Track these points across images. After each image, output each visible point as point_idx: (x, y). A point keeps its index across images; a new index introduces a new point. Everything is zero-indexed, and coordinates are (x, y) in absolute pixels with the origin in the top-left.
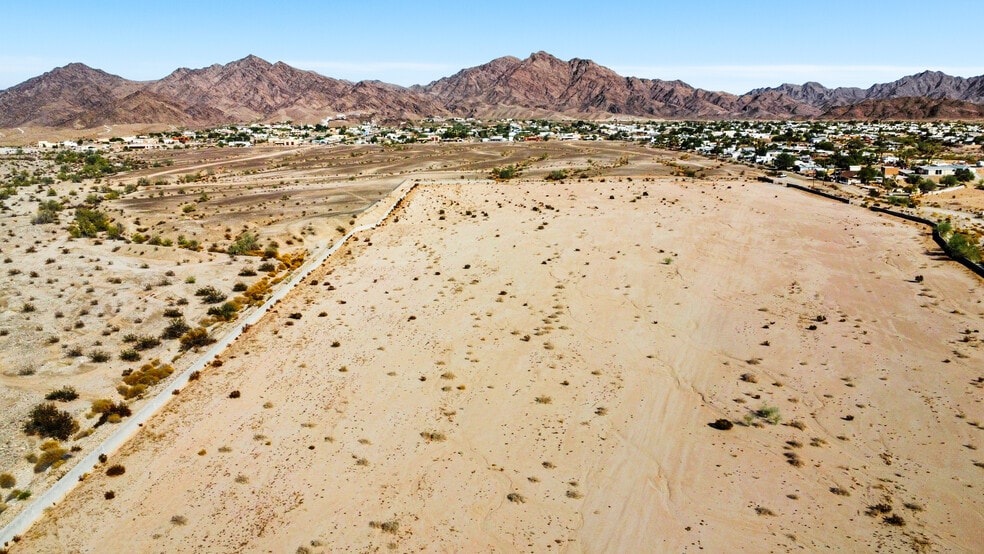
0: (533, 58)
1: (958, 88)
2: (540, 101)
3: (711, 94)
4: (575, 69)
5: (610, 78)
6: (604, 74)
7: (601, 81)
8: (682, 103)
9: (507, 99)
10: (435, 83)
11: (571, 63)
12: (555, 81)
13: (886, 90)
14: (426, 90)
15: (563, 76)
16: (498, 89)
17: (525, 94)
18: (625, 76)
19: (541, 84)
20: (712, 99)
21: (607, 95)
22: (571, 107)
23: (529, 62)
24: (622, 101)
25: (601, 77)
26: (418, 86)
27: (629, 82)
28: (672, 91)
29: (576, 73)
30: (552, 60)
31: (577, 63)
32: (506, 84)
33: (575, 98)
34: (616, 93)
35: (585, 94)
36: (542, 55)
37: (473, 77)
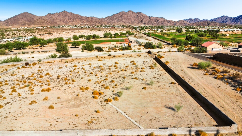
0: (128, 12)
1: (231, 20)
2: (129, 21)
3: (168, 20)
4: (138, 14)
5: (145, 17)
6: (144, 16)
7: (143, 17)
8: (161, 22)
9: (121, 21)
10: (106, 17)
11: (137, 13)
12: (133, 17)
14: (104, 19)
15: (135, 16)
16: (120, 19)
17: (126, 20)
19: (130, 18)
20: (168, 22)
21: (143, 20)
22: (135, 23)
23: (127, 13)
24: (147, 22)
25: (143, 16)
26: (103, 18)
27: (150, 17)
28: (159, 20)
29: (138, 15)
30: (133, 12)
31: (138, 13)
32: (121, 18)
33: (137, 21)
34: (146, 20)
35: (139, 20)
36: (131, 11)
37: (115, 16)
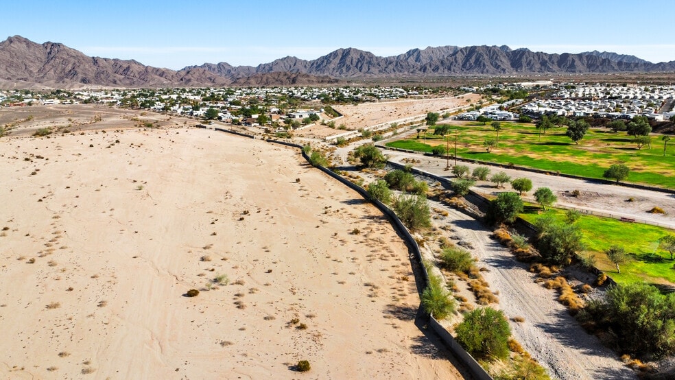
0: (10, 40)
2: (20, 74)
3: (158, 70)
4: (49, 50)
5: (79, 57)
6: (74, 54)
7: (72, 60)
8: (137, 75)
11: (46, 45)
12: (32, 58)
13: (267, 68)
15: (39, 56)
17: (6, 69)
18: (91, 56)
19: (20, 61)
20: (158, 73)
21: (78, 70)
22: (49, 79)
23: (7, 43)
24: (91, 75)
25: (72, 56)
27: (95, 61)
28: (129, 67)
29: (50, 53)
30: (27, 42)
31: (49, 46)
33: (52, 72)
34: (86, 69)
35: (59, 69)
36: (18, 38)
